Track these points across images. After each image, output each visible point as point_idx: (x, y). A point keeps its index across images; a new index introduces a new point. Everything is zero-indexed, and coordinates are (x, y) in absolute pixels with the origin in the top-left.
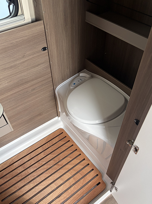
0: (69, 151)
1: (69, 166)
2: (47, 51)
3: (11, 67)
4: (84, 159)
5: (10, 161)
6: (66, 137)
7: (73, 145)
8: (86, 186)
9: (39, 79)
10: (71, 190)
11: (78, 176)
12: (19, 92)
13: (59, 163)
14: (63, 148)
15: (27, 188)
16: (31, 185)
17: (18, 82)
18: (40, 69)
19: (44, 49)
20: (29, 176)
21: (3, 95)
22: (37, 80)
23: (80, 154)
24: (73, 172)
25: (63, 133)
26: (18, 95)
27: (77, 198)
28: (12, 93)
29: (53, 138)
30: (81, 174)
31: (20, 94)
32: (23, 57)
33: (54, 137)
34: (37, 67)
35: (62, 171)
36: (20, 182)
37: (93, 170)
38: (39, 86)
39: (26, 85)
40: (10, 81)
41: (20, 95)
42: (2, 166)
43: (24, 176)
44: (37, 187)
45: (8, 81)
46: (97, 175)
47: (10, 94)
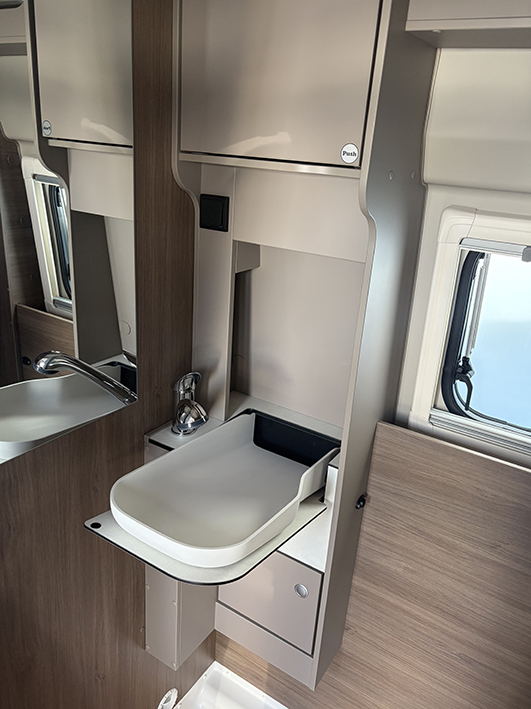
3: (439, 542)
17: (435, 593)
40: (413, 572)
47: (391, 600)
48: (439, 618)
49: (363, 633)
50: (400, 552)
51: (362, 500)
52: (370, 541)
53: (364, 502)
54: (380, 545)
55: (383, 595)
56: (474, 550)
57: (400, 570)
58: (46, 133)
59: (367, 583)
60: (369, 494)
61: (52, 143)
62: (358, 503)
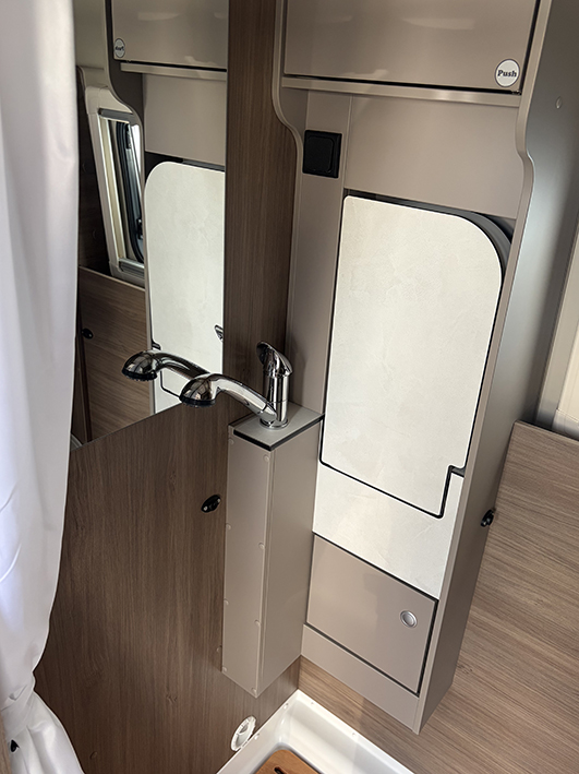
12: (552, 664)
17: (575, 634)
21: (496, 619)
26: (541, 672)
28: (526, 641)
31: (548, 673)
40: (549, 606)
41: (546, 675)
45: (545, 600)
47: (518, 638)
49: (480, 673)
50: (533, 581)
51: (489, 516)
52: (495, 565)
53: (492, 518)
54: (507, 571)
55: (507, 631)
57: (531, 603)
58: (118, 55)
59: (489, 615)
60: (498, 509)
61: (126, 68)
62: (485, 519)
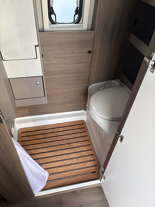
0: (82, 139)
1: (77, 150)
2: (91, 54)
3: (61, 58)
4: (91, 150)
5: (38, 128)
6: (85, 128)
7: (87, 136)
8: (84, 170)
9: (79, 74)
10: (71, 167)
11: (81, 160)
12: (61, 78)
13: (71, 144)
14: (79, 135)
15: (41, 150)
16: (44, 150)
17: (63, 70)
18: (82, 66)
19: (90, 52)
20: (46, 143)
21: (50, 76)
22: (77, 74)
23: (90, 145)
24: (78, 155)
25: (83, 124)
27: (73, 174)
28: (56, 77)
29: (74, 125)
30: (84, 159)
32: (72, 53)
33: (76, 124)
34: (80, 64)
35: (71, 151)
36: (37, 145)
37: (95, 160)
38: (77, 79)
39: (68, 75)
40: (57, 68)
41: (61, 81)
42: (31, 129)
43: (42, 142)
44: (47, 153)
46: (96, 166)
47: (54, 77)
48: (65, 75)
49: (50, 88)
50: (54, 65)
52: (46, 66)
56: (69, 56)
57: (55, 69)
